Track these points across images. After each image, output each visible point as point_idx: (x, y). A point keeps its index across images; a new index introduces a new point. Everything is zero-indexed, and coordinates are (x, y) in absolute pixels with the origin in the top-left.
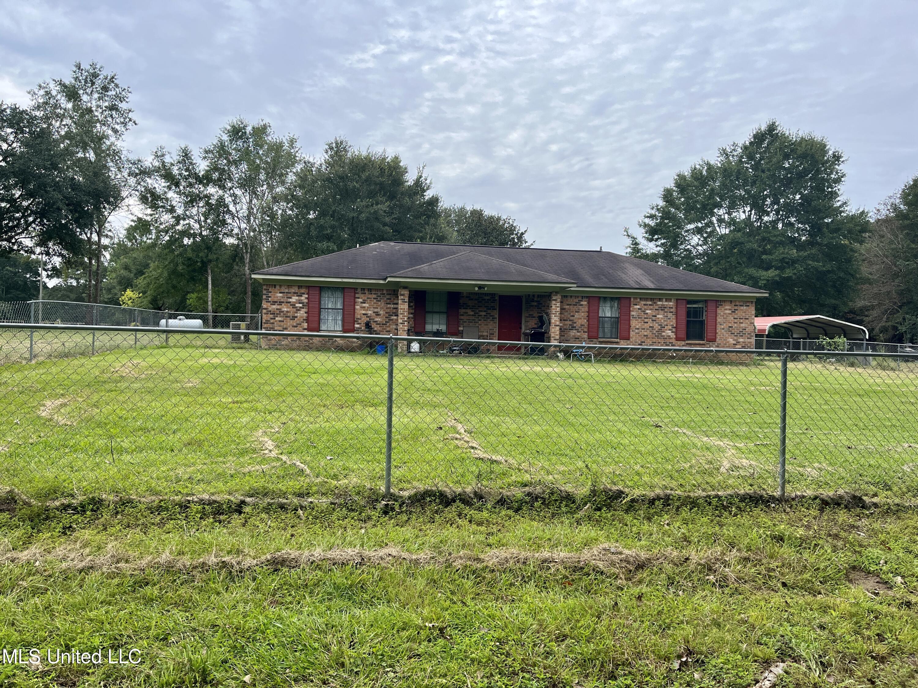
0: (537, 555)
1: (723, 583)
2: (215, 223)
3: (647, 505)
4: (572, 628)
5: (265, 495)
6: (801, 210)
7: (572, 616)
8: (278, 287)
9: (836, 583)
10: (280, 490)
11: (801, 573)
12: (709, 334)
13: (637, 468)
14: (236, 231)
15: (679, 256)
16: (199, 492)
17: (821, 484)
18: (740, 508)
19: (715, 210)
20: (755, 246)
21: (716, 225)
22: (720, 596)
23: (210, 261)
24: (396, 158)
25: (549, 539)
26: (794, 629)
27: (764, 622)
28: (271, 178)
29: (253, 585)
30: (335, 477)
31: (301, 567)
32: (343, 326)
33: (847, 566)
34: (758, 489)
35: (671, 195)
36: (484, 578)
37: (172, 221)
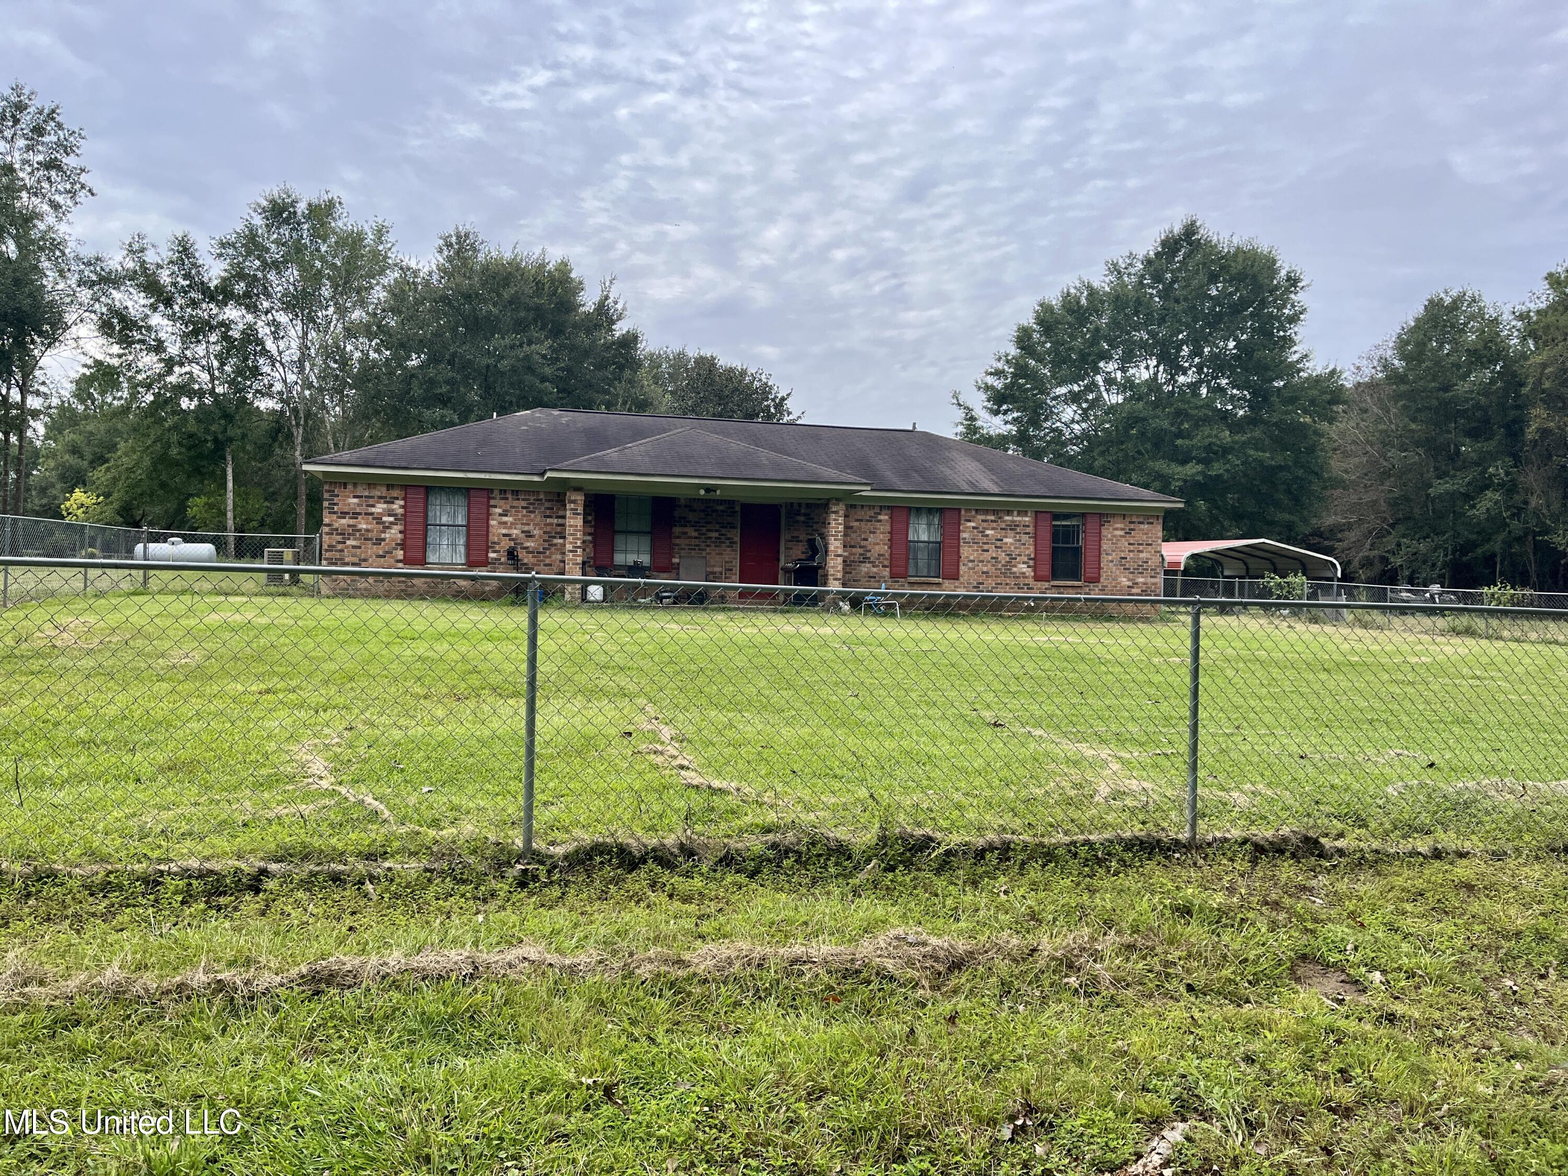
0: (781, 951)
1: (1090, 989)
2: (239, 372)
3: (973, 861)
4: (835, 1076)
5: (305, 857)
6: (1238, 367)
7: (837, 1054)
8: (350, 487)
9: (1275, 984)
10: (334, 849)
11: (1218, 967)
12: (1088, 570)
13: (957, 797)
14: (278, 387)
15: (1041, 439)
16: (182, 855)
17: (1253, 818)
18: (1124, 861)
19: (1101, 364)
20: (1166, 424)
21: (1103, 389)
22: (1085, 1011)
23: (231, 440)
24: (564, 264)
25: (806, 923)
26: (1203, 1064)
27: (1155, 1053)
28: (341, 294)
29: (272, 1021)
30: (435, 823)
31: (364, 986)
32: (468, 555)
33: (1292, 954)
34: (1155, 829)
35: (1030, 337)
36: (689, 994)
37: (159, 367)
